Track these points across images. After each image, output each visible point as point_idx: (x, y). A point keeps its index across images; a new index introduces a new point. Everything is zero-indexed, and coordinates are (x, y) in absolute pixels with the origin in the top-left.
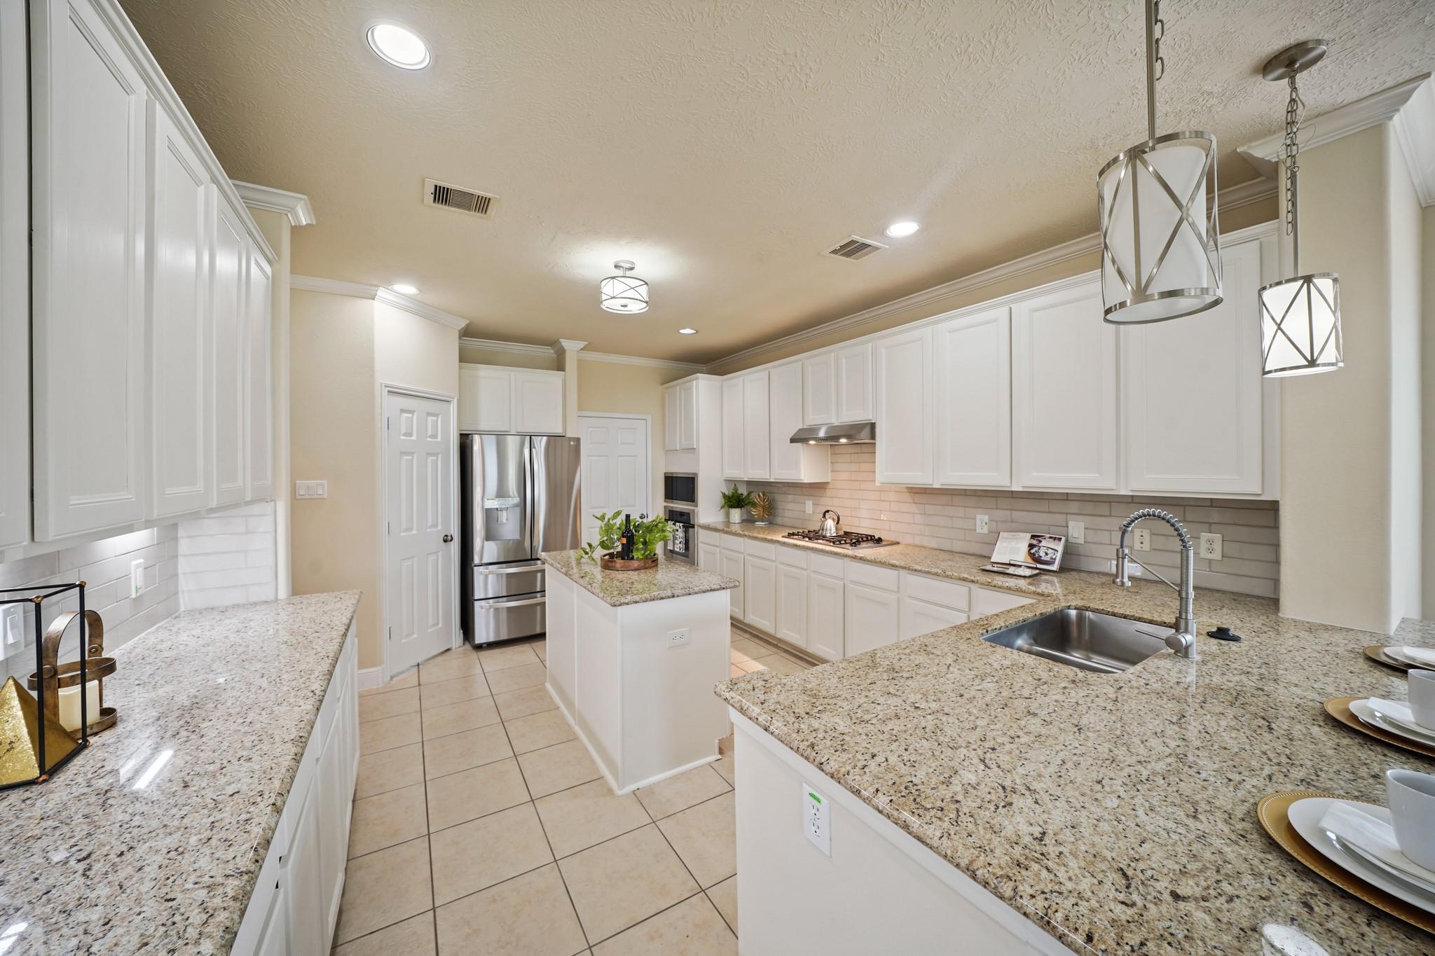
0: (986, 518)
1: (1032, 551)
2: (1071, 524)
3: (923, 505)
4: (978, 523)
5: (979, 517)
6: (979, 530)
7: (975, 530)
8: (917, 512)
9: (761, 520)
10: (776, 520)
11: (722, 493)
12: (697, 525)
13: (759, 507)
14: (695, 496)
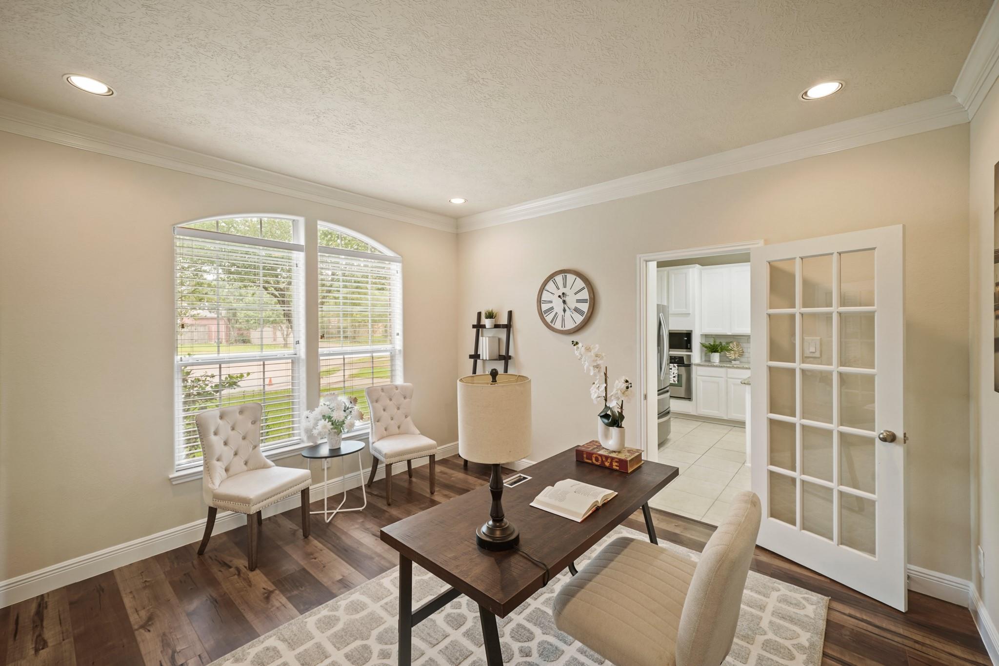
9: (735, 360)
10: (743, 359)
11: (701, 343)
12: (694, 365)
13: (732, 352)
14: (690, 346)
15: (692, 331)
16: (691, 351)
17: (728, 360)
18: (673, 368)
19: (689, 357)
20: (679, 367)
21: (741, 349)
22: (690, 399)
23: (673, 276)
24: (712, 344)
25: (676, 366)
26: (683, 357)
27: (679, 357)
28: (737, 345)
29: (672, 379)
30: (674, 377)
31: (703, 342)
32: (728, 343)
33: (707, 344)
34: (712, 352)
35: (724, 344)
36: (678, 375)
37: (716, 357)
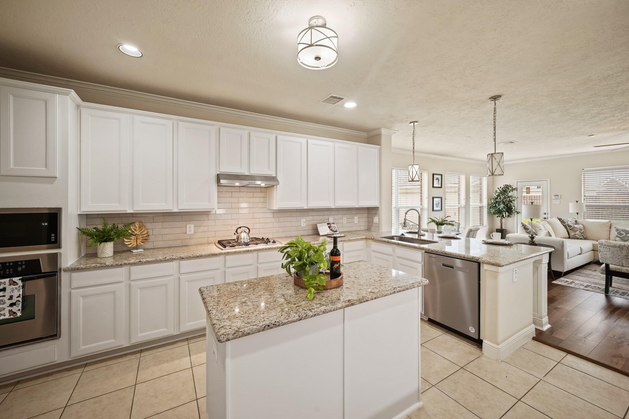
0: (305, 220)
1: (331, 229)
2: (330, 218)
3: (278, 218)
4: (302, 223)
5: (302, 220)
6: (302, 225)
7: (301, 226)
8: (275, 222)
9: (136, 248)
10: (148, 245)
11: (79, 229)
12: (65, 271)
13: (133, 237)
14: (56, 237)
15: (60, 209)
16: (59, 247)
17: (125, 249)
18: (9, 288)
19: (54, 259)
20: (27, 283)
21: (145, 232)
22: (56, 335)
23: (11, 98)
24: (100, 227)
25: (20, 283)
26: (38, 261)
27: (25, 261)
28: (140, 227)
29: (6, 312)
30: (12, 305)
31: (84, 226)
32: (127, 225)
33: (91, 228)
34: (101, 242)
35: (121, 226)
36: (23, 297)
37: (108, 249)
